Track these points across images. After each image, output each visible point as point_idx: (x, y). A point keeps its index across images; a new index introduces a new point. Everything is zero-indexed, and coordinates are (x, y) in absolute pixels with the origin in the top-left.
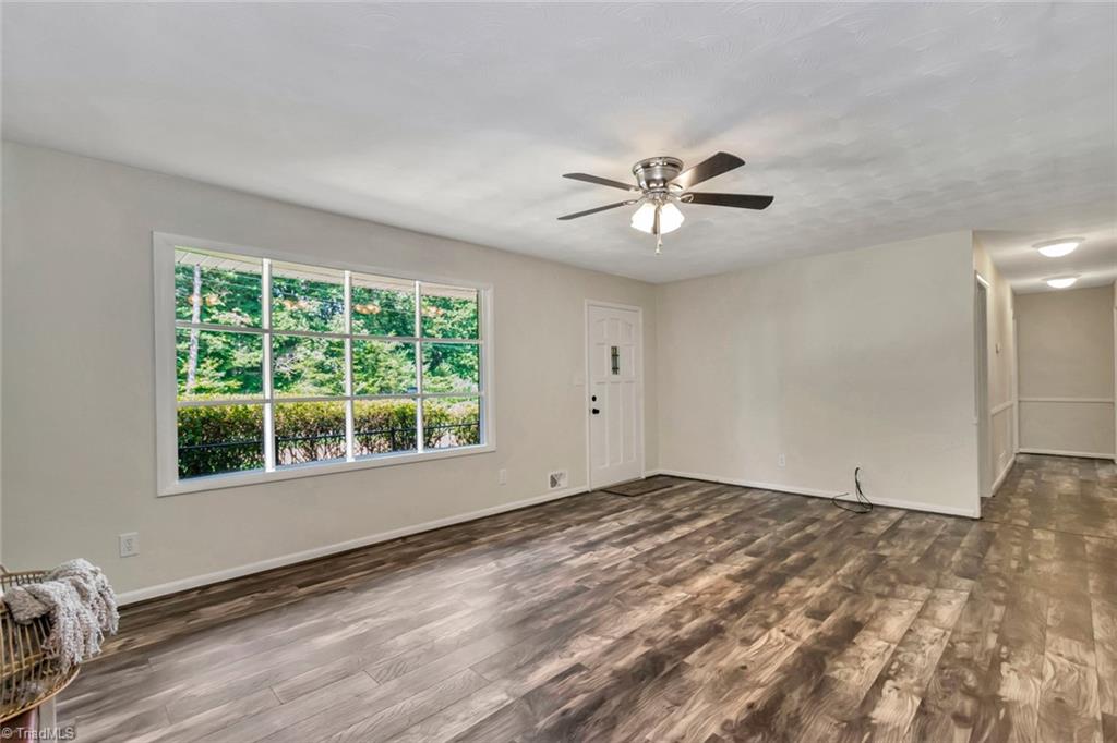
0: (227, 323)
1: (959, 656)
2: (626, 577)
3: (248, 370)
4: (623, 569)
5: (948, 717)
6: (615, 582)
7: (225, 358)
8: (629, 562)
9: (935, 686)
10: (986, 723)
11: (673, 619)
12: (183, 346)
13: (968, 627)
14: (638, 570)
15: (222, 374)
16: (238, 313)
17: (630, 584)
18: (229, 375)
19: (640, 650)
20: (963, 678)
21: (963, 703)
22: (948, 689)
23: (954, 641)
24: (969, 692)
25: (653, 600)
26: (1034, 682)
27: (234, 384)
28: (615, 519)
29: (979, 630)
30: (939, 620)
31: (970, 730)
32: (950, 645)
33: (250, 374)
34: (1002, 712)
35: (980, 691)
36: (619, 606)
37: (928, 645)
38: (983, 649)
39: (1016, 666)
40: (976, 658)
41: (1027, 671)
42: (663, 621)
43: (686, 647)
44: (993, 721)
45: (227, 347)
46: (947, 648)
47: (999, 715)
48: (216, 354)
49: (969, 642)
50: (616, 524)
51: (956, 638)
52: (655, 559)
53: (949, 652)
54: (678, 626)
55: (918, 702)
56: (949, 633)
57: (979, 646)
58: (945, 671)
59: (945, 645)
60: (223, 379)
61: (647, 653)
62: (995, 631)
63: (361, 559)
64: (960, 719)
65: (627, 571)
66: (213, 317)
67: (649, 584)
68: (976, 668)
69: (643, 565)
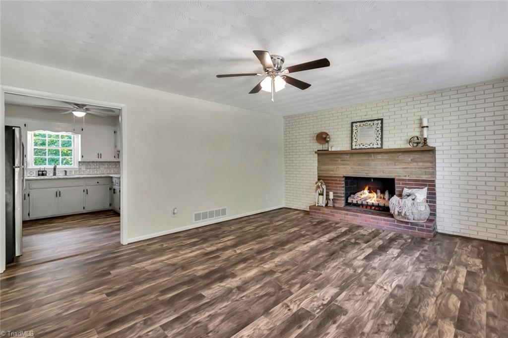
2: (294, 278)
6: (300, 273)
8: (293, 290)
11: (273, 256)
14: (287, 282)
17: (291, 272)
19: (287, 247)
25: (280, 263)
36: (295, 261)
42: (277, 255)
43: (272, 248)
52: (275, 293)
54: (272, 254)
61: (284, 246)
65: (294, 281)
67: (281, 272)
69: (283, 287)
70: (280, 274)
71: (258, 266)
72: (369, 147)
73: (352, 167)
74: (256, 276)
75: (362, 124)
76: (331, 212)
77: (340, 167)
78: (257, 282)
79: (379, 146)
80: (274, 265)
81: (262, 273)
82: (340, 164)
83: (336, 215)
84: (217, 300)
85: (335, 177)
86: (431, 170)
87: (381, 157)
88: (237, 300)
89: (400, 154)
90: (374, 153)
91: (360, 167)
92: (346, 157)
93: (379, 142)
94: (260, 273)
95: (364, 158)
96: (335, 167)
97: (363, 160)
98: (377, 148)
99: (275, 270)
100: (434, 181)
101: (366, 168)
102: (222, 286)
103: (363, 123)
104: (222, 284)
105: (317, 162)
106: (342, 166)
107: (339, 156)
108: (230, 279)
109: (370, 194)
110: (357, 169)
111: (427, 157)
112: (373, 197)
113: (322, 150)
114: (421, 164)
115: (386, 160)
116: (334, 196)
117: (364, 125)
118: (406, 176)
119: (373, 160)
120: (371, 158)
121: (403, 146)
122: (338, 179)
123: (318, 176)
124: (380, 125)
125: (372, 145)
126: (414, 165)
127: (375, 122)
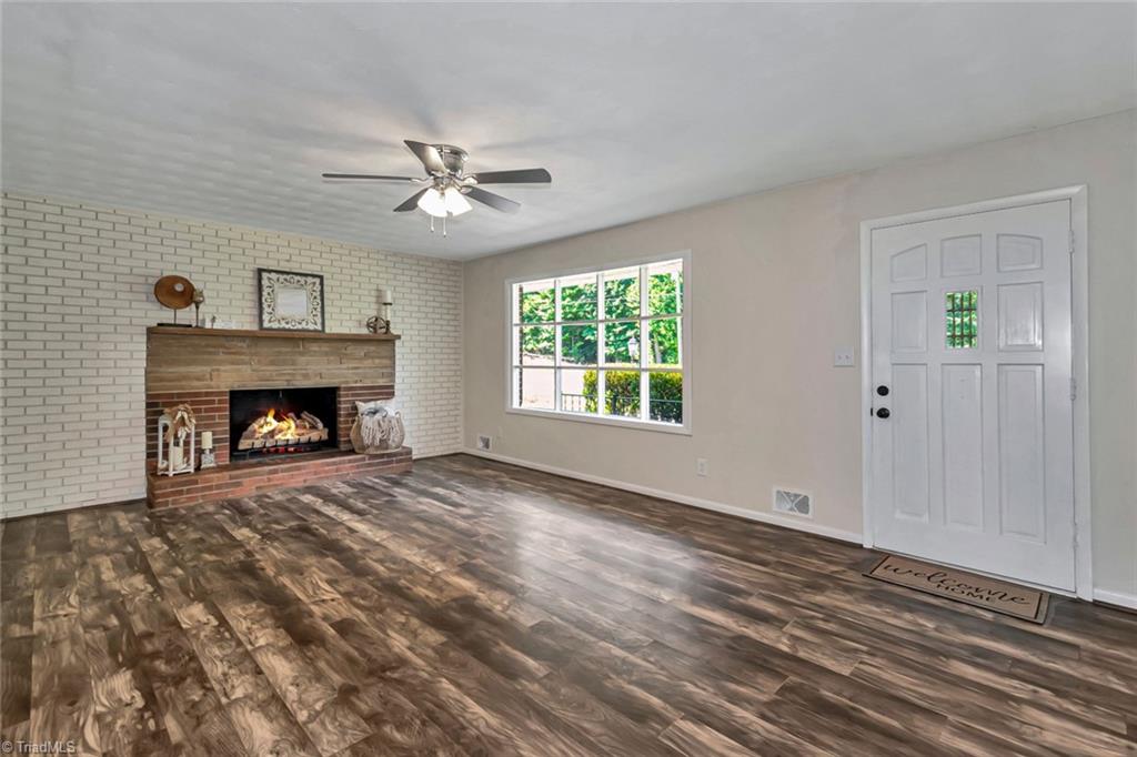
1: (189, 680)
5: (157, 631)
9: (183, 642)
10: (129, 643)
13: (214, 728)
20: (168, 662)
21: (153, 645)
22: (172, 647)
23: (209, 694)
24: (155, 655)
26: (104, 705)
29: (198, 732)
30: (252, 709)
31: (137, 634)
32: (208, 685)
34: (120, 659)
35: (146, 663)
37: (226, 669)
38: (175, 707)
39: (128, 712)
40: (173, 690)
41: (115, 713)
44: (124, 648)
46: (209, 681)
47: (123, 655)
49: (194, 705)
51: (211, 699)
53: (202, 678)
55: (184, 626)
56: (224, 700)
57: (182, 709)
58: (187, 658)
59: (213, 682)
62: (178, 747)
64: (149, 636)
68: (163, 678)
72: (300, 327)
73: (255, 367)
75: (282, 277)
76: (231, 478)
77: (222, 368)
79: (319, 327)
82: (222, 363)
83: (245, 481)
85: (207, 394)
86: (389, 370)
87: (317, 349)
89: (350, 344)
90: (303, 339)
91: (271, 368)
92: (239, 344)
93: (319, 321)
95: (284, 350)
96: (208, 369)
97: (280, 352)
98: (315, 331)
100: (392, 387)
101: (288, 369)
103: (285, 276)
105: (144, 355)
106: (228, 367)
107: (222, 341)
109: (281, 424)
110: (268, 373)
111: (383, 350)
112: (289, 428)
113: (175, 325)
114: (377, 361)
115: (326, 354)
116: (215, 441)
117: (286, 280)
118: (356, 382)
119: (302, 354)
120: (297, 350)
121: (354, 331)
122: (216, 398)
123: (148, 396)
124: (318, 288)
125: (304, 323)
126: (368, 362)
127: (310, 280)
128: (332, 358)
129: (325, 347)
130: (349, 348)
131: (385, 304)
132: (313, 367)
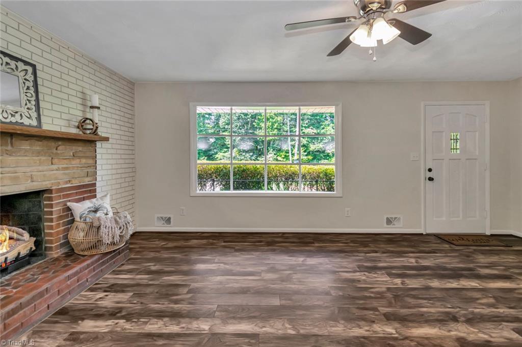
0: (308, 133)
3: (315, 151)
4: (372, 292)
7: (307, 147)
12: (294, 142)
14: (381, 298)
15: (306, 153)
16: (312, 129)
18: (309, 154)
25: (362, 323)
27: (310, 157)
28: (415, 257)
33: (316, 153)
45: (308, 143)
48: (304, 146)
50: (413, 260)
52: (407, 296)
60: (306, 155)
63: (256, 237)
65: (372, 295)
66: (303, 131)
69: (392, 296)
70: (379, 308)
71: (406, 338)
72: (13, 120)
74: (419, 322)
78: (422, 315)
79: (34, 123)
80: (375, 325)
81: (406, 323)
84: (489, 318)
86: (92, 170)
88: (460, 308)
89: (60, 143)
93: (34, 115)
94: (410, 325)
98: (28, 126)
99: (383, 317)
100: (94, 185)
102: (484, 333)
104: (486, 337)
108: (470, 339)
115: (39, 154)
120: (8, 147)
124: (30, 77)
125: (18, 116)
126: (76, 162)
127: (21, 66)
128: (43, 158)
129: (37, 146)
130: (59, 148)
131: (92, 107)
132: (23, 169)
